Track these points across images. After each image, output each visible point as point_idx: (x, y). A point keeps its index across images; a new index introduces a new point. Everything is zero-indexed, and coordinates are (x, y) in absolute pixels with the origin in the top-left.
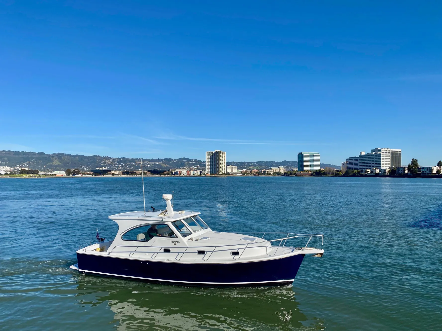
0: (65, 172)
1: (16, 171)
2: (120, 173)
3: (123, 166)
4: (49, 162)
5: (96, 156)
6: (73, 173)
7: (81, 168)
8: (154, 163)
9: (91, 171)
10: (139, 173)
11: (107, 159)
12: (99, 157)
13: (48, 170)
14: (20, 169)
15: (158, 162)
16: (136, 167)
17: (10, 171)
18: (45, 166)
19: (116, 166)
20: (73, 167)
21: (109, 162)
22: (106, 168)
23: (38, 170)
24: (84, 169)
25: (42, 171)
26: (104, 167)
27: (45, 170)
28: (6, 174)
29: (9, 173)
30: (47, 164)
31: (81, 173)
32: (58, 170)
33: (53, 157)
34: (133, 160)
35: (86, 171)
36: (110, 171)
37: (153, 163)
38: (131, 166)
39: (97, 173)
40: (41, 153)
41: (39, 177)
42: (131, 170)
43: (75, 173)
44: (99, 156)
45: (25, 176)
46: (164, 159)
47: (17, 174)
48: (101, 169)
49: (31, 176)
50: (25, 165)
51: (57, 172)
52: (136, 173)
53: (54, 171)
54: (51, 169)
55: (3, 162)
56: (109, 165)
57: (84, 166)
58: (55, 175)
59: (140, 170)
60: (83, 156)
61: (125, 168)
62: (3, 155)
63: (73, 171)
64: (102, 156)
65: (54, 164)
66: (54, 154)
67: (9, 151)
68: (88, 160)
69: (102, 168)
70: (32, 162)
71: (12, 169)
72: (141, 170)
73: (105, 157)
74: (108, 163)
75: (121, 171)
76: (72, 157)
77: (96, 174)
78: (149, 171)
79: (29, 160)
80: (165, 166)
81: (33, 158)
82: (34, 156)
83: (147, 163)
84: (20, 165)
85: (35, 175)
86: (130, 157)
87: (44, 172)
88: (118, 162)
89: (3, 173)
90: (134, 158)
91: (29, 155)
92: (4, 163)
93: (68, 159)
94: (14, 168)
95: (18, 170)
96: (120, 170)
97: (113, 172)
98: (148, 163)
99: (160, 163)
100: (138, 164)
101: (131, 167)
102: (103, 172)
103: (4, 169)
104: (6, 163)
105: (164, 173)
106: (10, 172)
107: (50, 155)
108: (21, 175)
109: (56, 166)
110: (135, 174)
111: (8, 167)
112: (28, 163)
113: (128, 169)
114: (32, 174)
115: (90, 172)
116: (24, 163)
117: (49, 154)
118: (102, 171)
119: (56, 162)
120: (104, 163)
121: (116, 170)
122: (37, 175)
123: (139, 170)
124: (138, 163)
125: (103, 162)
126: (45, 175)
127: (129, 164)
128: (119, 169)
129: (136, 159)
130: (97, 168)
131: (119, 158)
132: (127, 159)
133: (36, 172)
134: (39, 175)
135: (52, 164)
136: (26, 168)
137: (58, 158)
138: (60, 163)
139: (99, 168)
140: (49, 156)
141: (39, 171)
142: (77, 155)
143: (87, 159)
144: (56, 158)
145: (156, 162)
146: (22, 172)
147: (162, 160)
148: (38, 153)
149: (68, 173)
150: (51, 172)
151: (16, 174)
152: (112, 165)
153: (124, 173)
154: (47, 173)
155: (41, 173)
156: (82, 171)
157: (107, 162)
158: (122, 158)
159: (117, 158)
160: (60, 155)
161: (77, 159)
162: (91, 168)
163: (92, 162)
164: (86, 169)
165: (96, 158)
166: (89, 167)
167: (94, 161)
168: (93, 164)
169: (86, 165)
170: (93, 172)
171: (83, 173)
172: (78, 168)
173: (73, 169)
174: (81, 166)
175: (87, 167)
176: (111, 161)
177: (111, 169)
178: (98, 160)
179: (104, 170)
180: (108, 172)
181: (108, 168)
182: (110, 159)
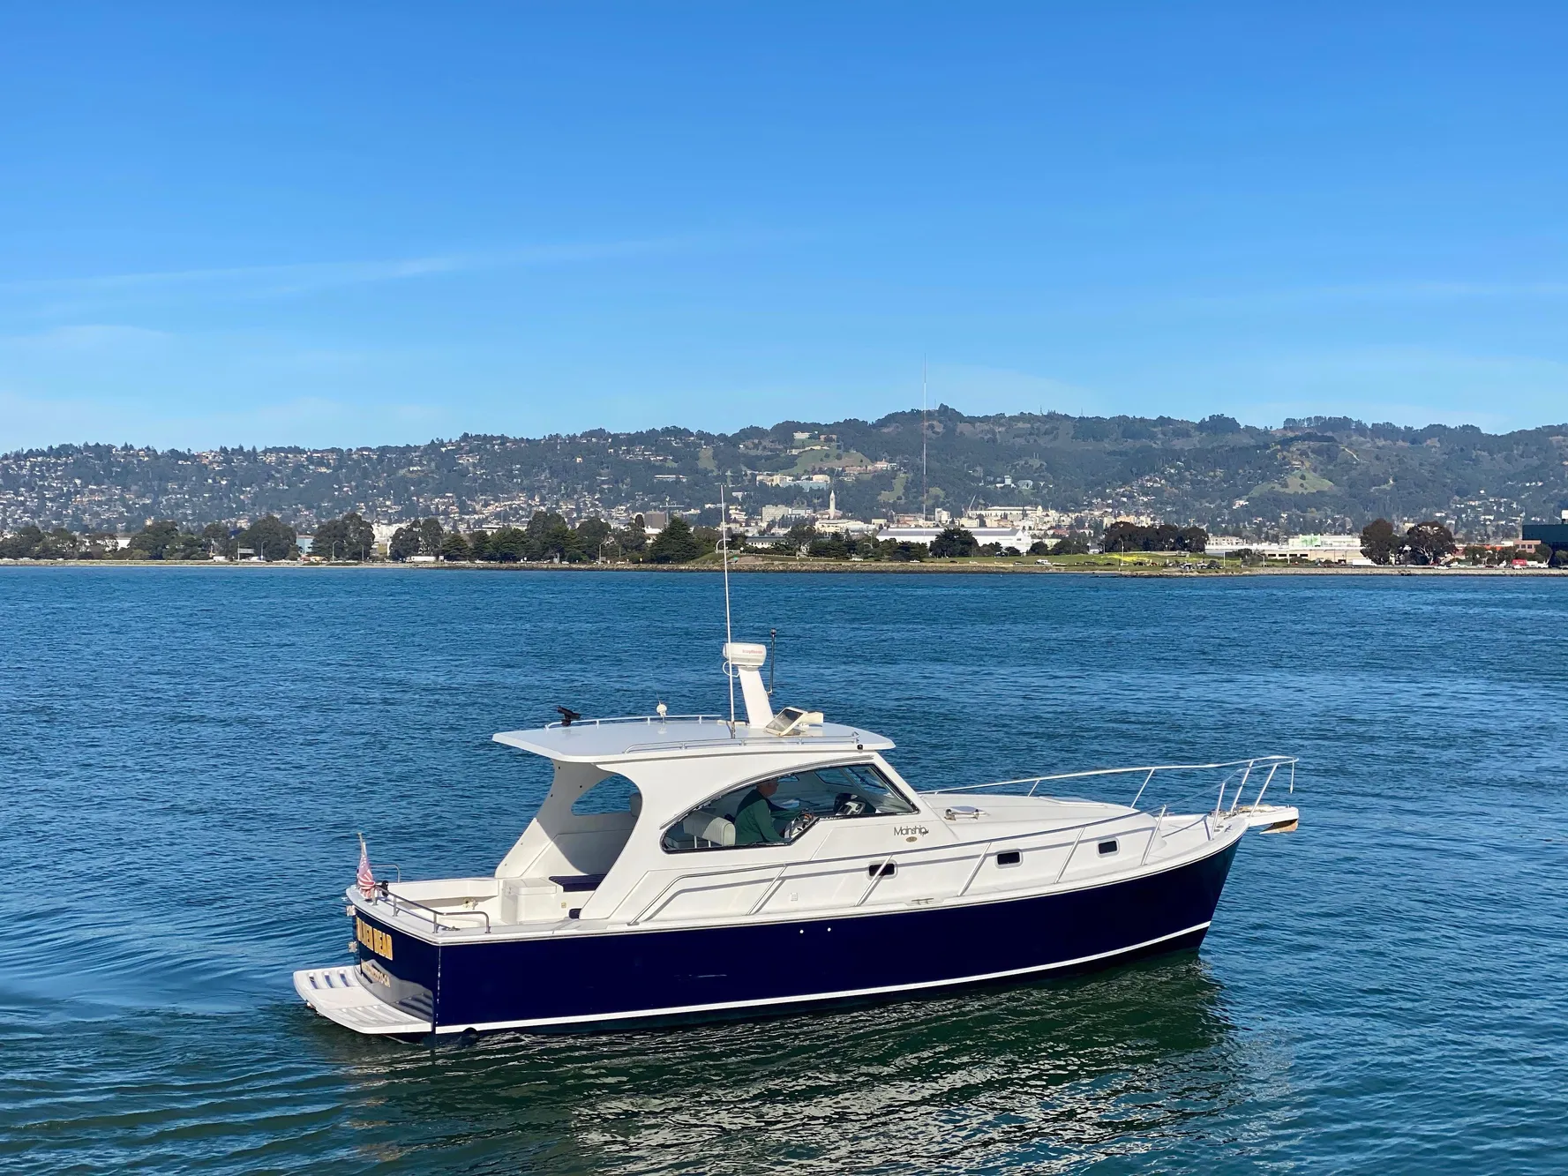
0: (1358, 541)
1: (1087, 532)
4: (1263, 478)
5: (1561, 429)
6: (1407, 548)
7: (1458, 512)
9: (1530, 532)
13: (1260, 526)
14: (1108, 521)
17: (1060, 532)
18: (1242, 502)
20: (1409, 511)
23: (1204, 527)
24: (1476, 517)
25: (1225, 533)
27: (1238, 527)
28: (1037, 549)
29: (1050, 543)
30: (1255, 493)
31: (1460, 546)
32: (1318, 529)
33: (1286, 442)
35: (1490, 530)
40: (1220, 425)
41: (1209, 567)
43: (1428, 546)
47: (1091, 552)
49: (1166, 566)
50: (1130, 497)
51: (1308, 537)
53: (1290, 533)
54: (1277, 522)
55: (1020, 483)
57: (1480, 498)
58: (1299, 560)
60: (1470, 431)
62: (1021, 441)
63: (1411, 531)
65: (1289, 491)
66: (1290, 424)
67: (1052, 417)
68: (1508, 459)
70: (1169, 478)
71: (1067, 520)
76: (1400, 443)
77: (1561, 554)
79: (1152, 470)
81: (1176, 455)
82: (1178, 444)
84: (1104, 497)
85: (1188, 557)
87: (1234, 540)
89: (1023, 543)
91: (1153, 437)
92: (1026, 485)
93: (1377, 458)
94: (1073, 516)
95: (1097, 526)
103: (1027, 523)
104: (1035, 487)
106: (1055, 541)
107: (1266, 432)
108: (1116, 556)
109: (1302, 503)
111: (1045, 508)
112: (1149, 484)
114: (1173, 549)
115: (1520, 540)
116: (1125, 483)
117: (1261, 426)
119: (1304, 479)
122: (1200, 557)
126: (1244, 561)
133: (1191, 541)
134: (1206, 556)
135: (1278, 488)
136: (1138, 514)
137: (1317, 452)
138: (1326, 485)
140: (1263, 438)
141: (1210, 535)
142: (1436, 430)
143: (1497, 456)
144: (1303, 453)
146: (1116, 542)
148: (1202, 426)
149: (1378, 543)
150: (1275, 539)
151: (1088, 548)
154: (1254, 547)
155: (1218, 546)
156: (1464, 531)
160: (1329, 434)
161: (1436, 452)
162: (1523, 515)
163: (1531, 474)
164: (1492, 518)
165: (1558, 442)
166: (1509, 506)
167: (1543, 465)
168: (1540, 484)
169: (1493, 496)
170: (1539, 542)
171: (1472, 544)
172: (1438, 515)
173: (1405, 522)
174: (1457, 498)
175: (1499, 505)
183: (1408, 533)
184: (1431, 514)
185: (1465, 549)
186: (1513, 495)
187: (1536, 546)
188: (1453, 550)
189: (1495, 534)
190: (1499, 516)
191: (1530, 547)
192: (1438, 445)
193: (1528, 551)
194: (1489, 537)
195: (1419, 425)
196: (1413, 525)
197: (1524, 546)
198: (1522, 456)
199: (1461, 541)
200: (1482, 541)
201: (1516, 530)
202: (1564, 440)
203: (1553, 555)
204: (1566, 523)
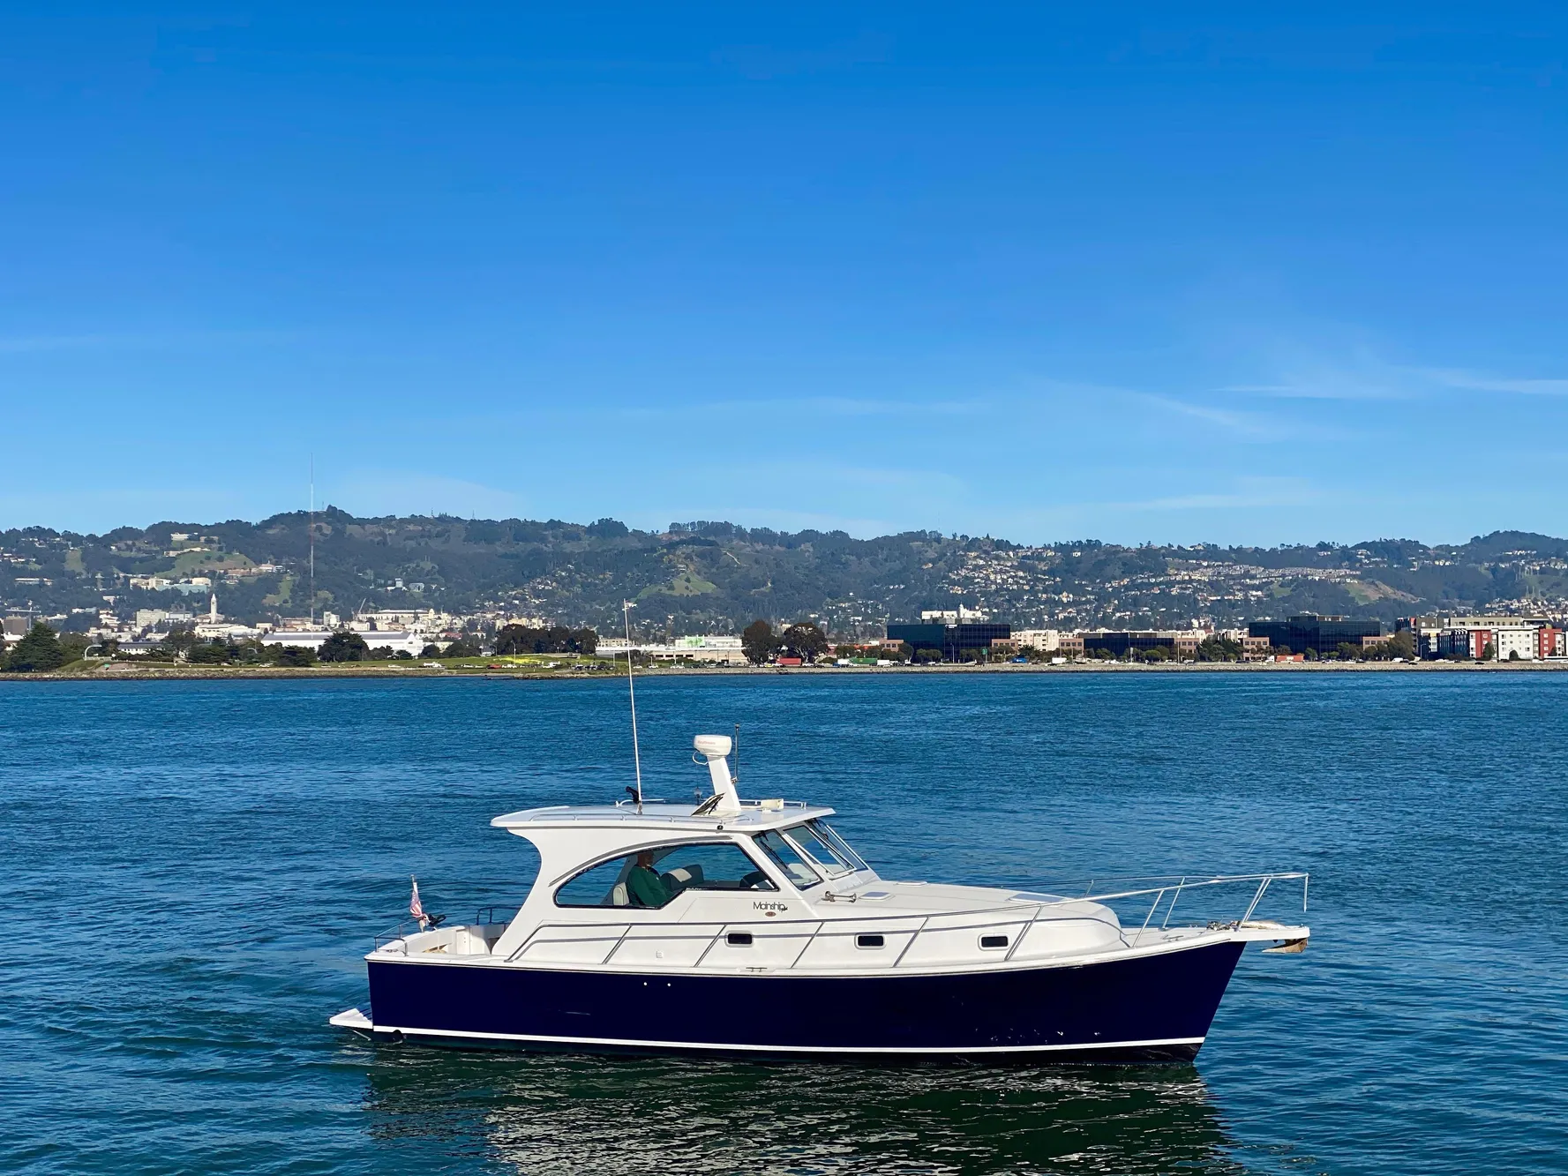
0: (739, 642)
1: (479, 635)
2: (1065, 648)
3: (1088, 602)
4: (651, 581)
5: (920, 536)
6: (784, 648)
7: (830, 614)
8: (1290, 573)
9: (894, 632)
10: (1193, 648)
11: (986, 552)
12: (935, 544)
13: (648, 627)
14: (500, 624)
15: (1321, 564)
16: (1169, 608)
17: (452, 635)
18: (631, 605)
19: (1044, 603)
20: (786, 613)
21: (1001, 572)
22: (979, 614)
23: (594, 629)
24: (847, 618)
25: (615, 635)
26: (970, 607)
27: (627, 628)
28: (429, 652)
29: (442, 646)
30: (643, 595)
31: (832, 646)
32: (703, 630)
33: (672, 546)
34: (1151, 559)
35: (859, 630)
36: (1004, 631)
37: (1283, 576)
38: (1135, 598)
39: (927, 646)
40: (609, 529)
41: (599, 669)
42: (1141, 622)
43: (805, 644)
44: (938, 539)
45: (516, 662)
46: (1364, 545)
47: (484, 654)
48: (950, 617)
49: (557, 668)
50: (523, 600)
51: (693, 639)
52: (1169, 643)
53: (677, 634)
54: (664, 624)
55: (411, 586)
56: (997, 591)
57: (849, 600)
58: (685, 660)
59: (1200, 627)
60: (839, 536)
61: (1097, 610)
63: (788, 632)
64: (955, 536)
65: (676, 593)
66: (676, 528)
67: (443, 519)
68: (873, 563)
69: (955, 613)
70: (559, 581)
71: (459, 623)
72: (1206, 628)
73: (973, 544)
74: (995, 582)
75: (1077, 631)
76: (777, 547)
77: (921, 651)
78: (1256, 630)
79: (544, 572)
80: (1374, 596)
81: (567, 558)
82: (568, 547)
83: (1247, 575)
84: (497, 600)
85: (579, 659)
86: (1131, 541)
87: (624, 641)
88: (1051, 572)
89: (415, 647)
90: (1157, 544)
91: (543, 540)
92: (418, 588)
93: (757, 562)
94: (466, 619)
95: (489, 629)
96: (1067, 625)
97: (1025, 637)
98: (1253, 577)
99: (1335, 574)
100: (1183, 582)
101: (1136, 603)
102: (962, 637)
103: (419, 626)
104: (427, 589)
105: (1365, 646)
106: (446, 644)
107: (653, 535)
108: (508, 659)
109: (689, 605)
110: (1163, 653)
111: (437, 611)
112: (542, 587)
113: (1118, 619)
114: (564, 651)
115: (885, 640)
116: (517, 586)
117: (648, 531)
118: (957, 634)
119: (689, 581)
120: (967, 582)
121: (1039, 625)
122: (591, 658)
123: (1190, 626)
124: (1184, 576)
125: (963, 572)
126: (634, 662)
127: (1126, 581)
128: (1061, 616)
129: (1169, 551)
130: (926, 615)
131: (1060, 548)
132: (1114, 551)
133: (582, 643)
134: (596, 657)
135: (665, 591)
136: (530, 617)
137: (702, 556)
138: (710, 587)
139: (936, 614)
140: (649, 542)
141: (600, 637)
142: (808, 535)
143: (866, 561)
144: (688, 557)
145: (1308, 570)
146: (508, 644)
147: (1346, 556)
148: (591, 530)
149: (759, 644)
150: (662, 641)
151: (480, 651)
152: (1016, 596)
153: (1094, 647)
154: (643, 648)
155: (608, 647)
156: (836, 631)
157: (988, 576)
158: (1079, 545)
159: (1046, 548)
160: (712, 538)
161: (809, 556)
162: (887, 616)
163: (893, 577)
164: (860, 618)
165: (918, 547)
166: (875, 607)
167: (905, 569)
168: (902, 587)
169: (862, 598)
170: (902, 641)
171: (842, 644)
172: (812, 616)
173: (782, 623)
174: (828, 600)
175: (867, 606)
176: (1009, 564)
177: (1010, 618)
178: (933, 561)
179: (970, 630)
180: (996, 638)
181: (991, 610)
182: (1003, 554)
183: (785, 633)
184: (806, 616)
185: (837, 648)
186: (878, 596)
187: (900, 645)
188: (826, 649)
189: (863, 634)
190: (866, 617)
191: (894, 646)
192: (811, 550)
193: (892, 649)
194: (858, 637)
195: (794, 530)
196: (790, 626)
197: (888, 645)
198: (886, 560)
199: (833, 641)
200: (852, 640)
201: (882, 631)
202: (923, 546)
203: (915, 654)
204: (925, 623)
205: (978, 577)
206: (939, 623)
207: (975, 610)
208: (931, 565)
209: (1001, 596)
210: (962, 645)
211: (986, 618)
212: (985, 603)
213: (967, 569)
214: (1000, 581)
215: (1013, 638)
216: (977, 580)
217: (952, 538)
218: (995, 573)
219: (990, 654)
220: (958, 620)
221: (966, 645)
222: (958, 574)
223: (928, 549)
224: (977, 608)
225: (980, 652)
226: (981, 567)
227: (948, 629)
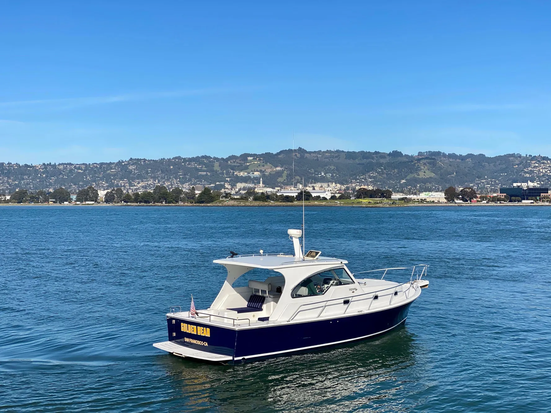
0: (443, 194)
1: (350, 192)
4: (411, 173)
5: (513, 155)
6: (460, 196)
7: (478, 184)
9: (502, 191)
11: (539, 161)
12: (519, 158)
13: (410, 189)
14: (357, 188)
17: (341, 192)
18: (404, 181)
20: (461, 184)
21: (545, 168)
22: (536, 184)
23: (391, 190)
24: (484, 186)
25: (398, 192)
26: (532, 181)
27: (402, 189)
28: (333, 198)
29: (338, 195)
30: (408, 178)
31: (478, 196)
32: (430, 190)
33: (419, 160)
35: (489, 190)
36: (546, 191)
39: (515, 196)
40: (396, 154)
41: (393, 204)
43: (468, 196)
44: (520, 156)
45: (365, 201)
48: (524, 186)
49: (378, 203)
50: (365, 179)
51: (426, 193)
53: (421, 191)
54: (416, 188)
55: (327, 174)
56: (543, 175)
57: (485, 179)
58: (422, 201)
60: (482, 156)
62: (327, 160)
64: (526, 155)
65: (420, 177)
66: (420, 154)
67: (338, 151)
68: (494, 166)
69: (526, 184)
70: (378, 173)
71: (343, 187)
73: (534, 158)
74: (542, 172)
76: (458, 160)
77: (513, 198)
79: (373, 169)
81: (381, 165)
82: (382, 161)
84: (356, 179)
85: (385, 200)
87: (401, 194)
89: (328, 196)
91: (373, 158)
92: (329, 175)
93: (450, 165)
94: (346, 186)
95: (354, 189)
102: (529, 193)
103: (329, 189)
104: (332, 176)
106: (339, 195)
108: (361, 200)
109: (425, 181)
111: (336, 183)
112: (372, 175)
114: (380, 197)
115: (499, 194)
116: (363, 174)
117: (410, 155)
118: (527, 191)
119: (425, 173)
120: (531, 172)
122: (389, 200)
125: (530, 169)
126: (405, 201)
130: (515, 185)
133: (386, 195)
134: (391, 200)
135: (416, 176)
136: (368, 185)
137: (429, 163)
138: (433, 175)
139: (519, 184)
140: (411, 159)
141: (393, 192)
142: (470, 156)
143: (491, 165)
144: (425, 164)
146: (360, 195)
148: (390, 154)
149: (451, 195)
150: (415, 194)
151: (351, 197)
154: (408, 196)
155: (396, 196)
156: (480, 190)
157: (540, 170)
160: (433, 157)
161: (470, 163)
162: (500, 185)
163: (503, 171)
164: (489, 186)
165: (512, 159)
166: (495, 182)
167: (507, 168)
168: (506, 174)
169: (490, 178)
170: (505, 194)
171: (483, 195)
172: (471, 185)
173: (460, 187)
174: (477, 179)
175: (492, 181)
176: (548, 165)
177: (548, 186)
178: (518, 165)
179: (532, 190)
180: (542, 193)
181: (540, 183)
182: (546, 162)
183: (461, 191)
184: (469, 185)
185: (481, 197)
186: (496, 178)
187: (505, 196)
188: (476, 197)
189: (490, 191)
190: (492, 185)
191: (502, 196)
192: (471, 161)
193: (502, 197)
194: (488, 193)
195: (464, 154)
196: (462, 189)
197: (500, 196)
198: (499, 165)
199: (479, 194)
200: (486, 194)
201: (498, 190)
202: (514, 159)
203: (511, 199)
204: (515, 187)
205: (536, 170)
206: (521, 187)
207: (534, 183)
208: (517, 166)
209: (545, 177)
210: (529, 196)
211: (539, 186)
212: (538, 180)
213: (531, 167)
214: (544, 172)
215: (549, 193)
216: (535, 172)
217: (525, 156)
218: (542, 169)
219: (540, 199)
220: (528, 187)
221: (531, 196)
222: (527, 169)
223: (516, 160)
224: (535, 182)
225: (536, 198)
226: (537, 167)
227: (523, 190)
